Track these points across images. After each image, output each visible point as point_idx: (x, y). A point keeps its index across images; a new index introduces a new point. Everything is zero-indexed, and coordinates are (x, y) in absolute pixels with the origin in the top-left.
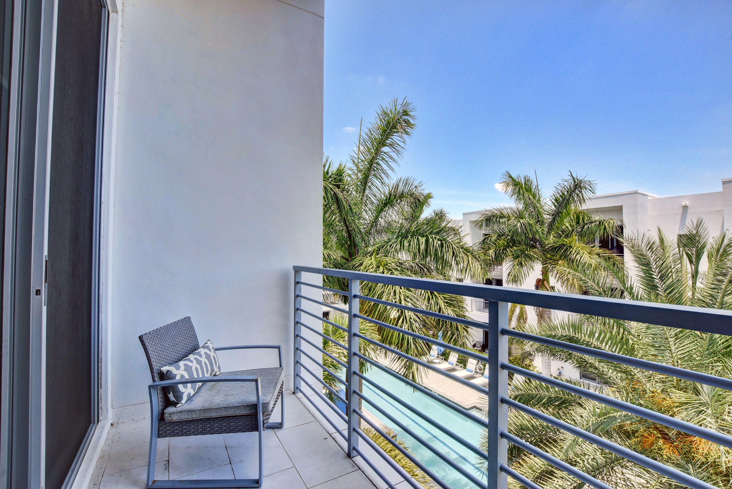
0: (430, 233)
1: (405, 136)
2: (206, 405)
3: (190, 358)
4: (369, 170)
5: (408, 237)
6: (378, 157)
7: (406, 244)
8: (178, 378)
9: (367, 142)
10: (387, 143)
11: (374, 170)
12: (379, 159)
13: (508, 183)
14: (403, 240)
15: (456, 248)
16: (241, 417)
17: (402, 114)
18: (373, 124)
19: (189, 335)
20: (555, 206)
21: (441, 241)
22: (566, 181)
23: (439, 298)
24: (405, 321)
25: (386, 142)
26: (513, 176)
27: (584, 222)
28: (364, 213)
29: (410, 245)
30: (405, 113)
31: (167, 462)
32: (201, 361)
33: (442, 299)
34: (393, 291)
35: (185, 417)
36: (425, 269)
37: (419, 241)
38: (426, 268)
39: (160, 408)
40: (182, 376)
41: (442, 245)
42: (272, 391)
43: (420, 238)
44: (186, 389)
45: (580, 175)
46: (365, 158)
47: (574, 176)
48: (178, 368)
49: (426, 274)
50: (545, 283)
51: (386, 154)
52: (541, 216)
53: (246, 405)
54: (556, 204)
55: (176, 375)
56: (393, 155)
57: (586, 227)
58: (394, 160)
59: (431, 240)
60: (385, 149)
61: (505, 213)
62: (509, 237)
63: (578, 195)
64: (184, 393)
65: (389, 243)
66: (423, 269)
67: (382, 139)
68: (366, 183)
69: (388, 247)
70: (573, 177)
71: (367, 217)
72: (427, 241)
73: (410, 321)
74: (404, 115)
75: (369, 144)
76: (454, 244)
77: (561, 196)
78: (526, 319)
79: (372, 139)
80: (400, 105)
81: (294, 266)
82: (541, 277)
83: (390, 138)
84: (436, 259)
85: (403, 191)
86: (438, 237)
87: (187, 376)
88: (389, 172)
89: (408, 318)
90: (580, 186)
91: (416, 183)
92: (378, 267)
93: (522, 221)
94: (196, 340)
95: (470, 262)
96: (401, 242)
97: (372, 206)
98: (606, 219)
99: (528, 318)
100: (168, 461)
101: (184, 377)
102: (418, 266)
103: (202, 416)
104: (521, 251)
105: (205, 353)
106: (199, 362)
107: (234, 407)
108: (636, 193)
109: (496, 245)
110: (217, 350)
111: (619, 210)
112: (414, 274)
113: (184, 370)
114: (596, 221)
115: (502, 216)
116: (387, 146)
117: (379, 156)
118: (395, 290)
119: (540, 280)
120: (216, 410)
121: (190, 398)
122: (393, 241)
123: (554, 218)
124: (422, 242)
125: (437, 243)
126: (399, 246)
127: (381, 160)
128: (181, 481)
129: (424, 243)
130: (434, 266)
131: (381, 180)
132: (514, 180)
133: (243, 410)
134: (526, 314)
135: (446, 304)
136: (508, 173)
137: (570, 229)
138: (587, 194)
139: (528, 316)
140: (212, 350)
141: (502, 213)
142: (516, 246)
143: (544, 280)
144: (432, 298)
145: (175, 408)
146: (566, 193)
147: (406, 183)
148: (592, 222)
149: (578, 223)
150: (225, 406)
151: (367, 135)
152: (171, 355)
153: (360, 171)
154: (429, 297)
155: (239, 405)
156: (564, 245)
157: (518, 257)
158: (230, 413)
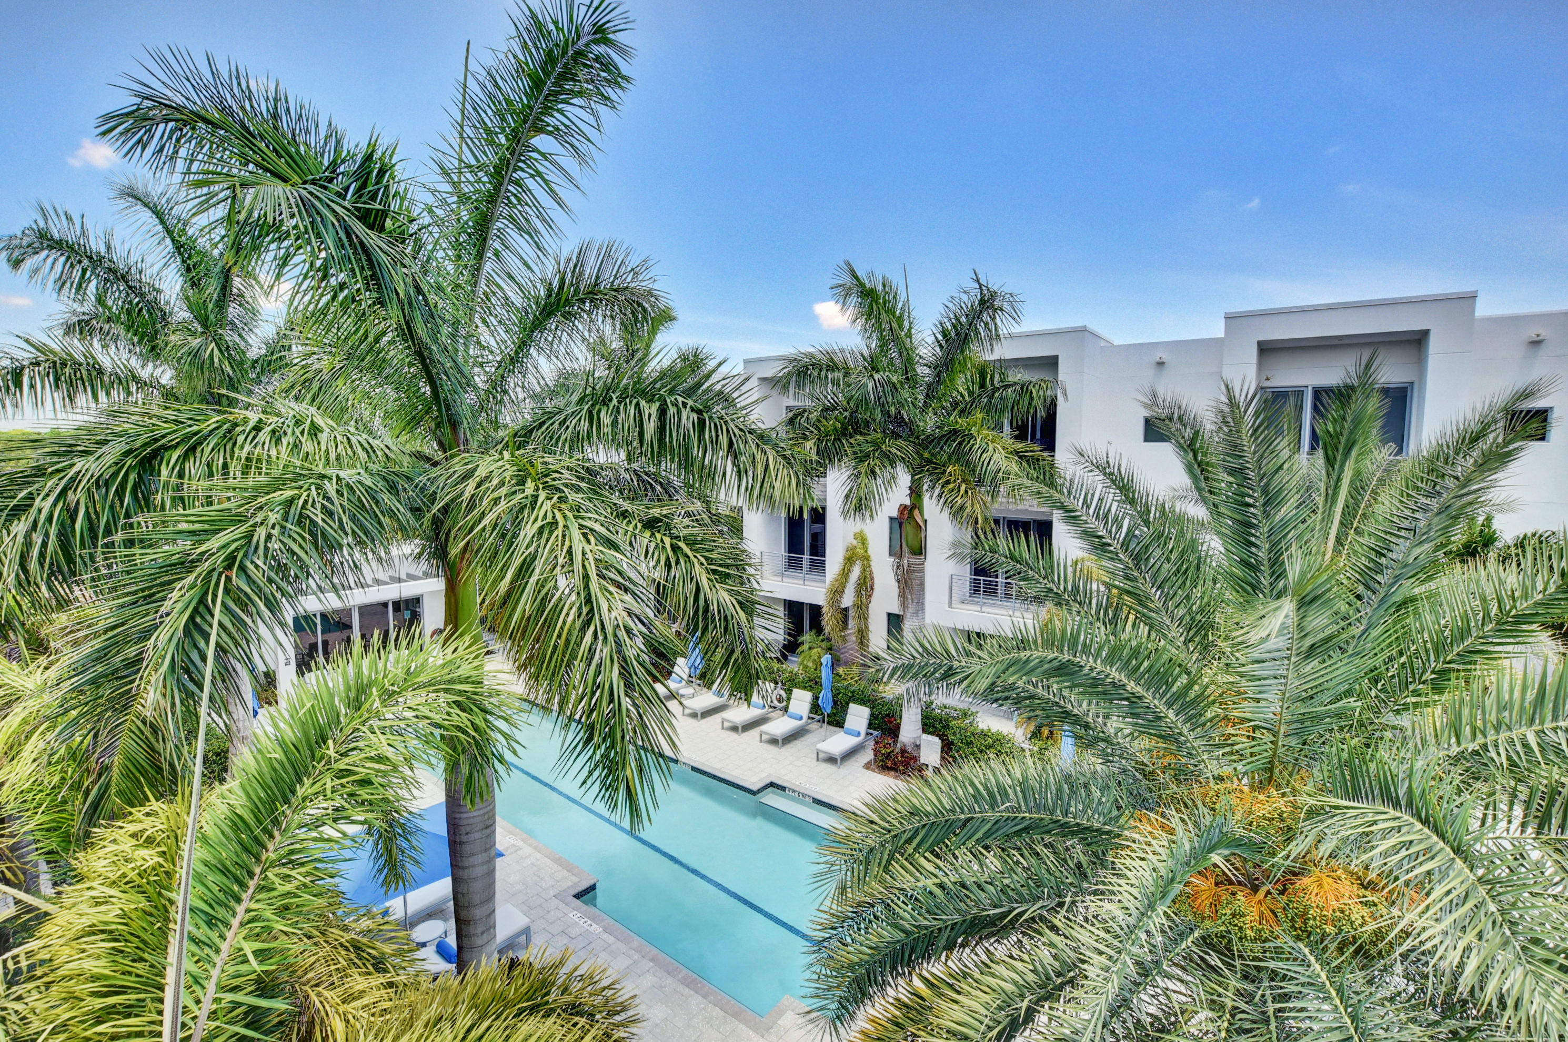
0: (672, 392)
1: (602, 110)
4: (492, 198)
5: (611, 400)
6: (520, 164)
7: (606, 419)
9: (485, 112)
10: (548, 125)
11: (510, 202)
12: (523, 170)
13: (850, 289)
14: (597, 407)
15: (736, 431)
17: (590, 37)
18: (501, 56)
20: (941, 347)
21: (700, 412)
22: (965, 292)
23: (695, 561)
24: (601, 638)
25: (543, 121)
26: (859, 274)
27: (993, 384)
28: (482, 328)
29: (615, 422)
30: (598, 36)
33: (702, 564)
34: (565, 551)
36: (658, 488)
37: (640, 412)
38: (661, 484)
41: (702, 423)
43: (643, 403)
45: (994, 282)
46: (478, 160)
47: (983, 281)
49: (659, 500)
50: (916, 513)
51: (546, 159)
52: (914, 370)
54: (943, 343)
56: (568, 162)
57: (996, 395)
58: (570, 179)
59: (672, 410)
60: (541, 142)
61: (838, 359)
62: (846, 414)
63: (986, 324)
65: (557, 417)
66: (651, 485)
67: (531, 108)
68: (485, 239)
69: (556, 425)
70: (980, 285)
71: (493, 343)
72: (663, 412)
73: (616, 636)
74: (597, 42)
75: (491, 119)
76: (733, 420)
77: (954, 326)
78: (872, 589)
79: (500, 103)
80: (583, 9)
82: (907, 502)
83: (559, 111)
84: (687, 462)
85: (597, 277)
86: (690, 403)
88: (555, 213)
89: (609, 629)
90: (993, 306)
91: (633, 261)
92: (522, 482)
93: (876, 376)
95: (771, 467)
96: (590, 412)
97: (508, 312)
98: (1034, 380)
99: (876, 587)
102: (639, 478)
104: (874, 443)
108: (1084, 330)
109: (819, 430)
111: (1052, 363)
112: (629, 498)
114: (1015, 384)
115: (832, 367)
116: (550, 133)
117: (524, 162)
118: (570, 547)
119: (906, 506)
122: (570, 410)
123: (938, 375)
124: (650, 415)
125: (688, 418)
126: (585, 425)
127: (532, 176)
129: (654, 418)
130: (679, 477)
131: (532, 237)
132: (861, 284)
134: (872, 579)
135: (712, 577)
136: (848, 264)
137: (967, 398)
138: (1005, 325)
139: (876, 581)
141: (832, 360)
142: (862, 434)
143: (913, 507)
144: (677, 562)
146: (963, 319)
147: (607, 254)
148: (1007, 386)
149: (982, 385)
151: (483, 86)
153: (463, 199)
154: (668, 558)
156: (956, 431)
157: (867, 456)
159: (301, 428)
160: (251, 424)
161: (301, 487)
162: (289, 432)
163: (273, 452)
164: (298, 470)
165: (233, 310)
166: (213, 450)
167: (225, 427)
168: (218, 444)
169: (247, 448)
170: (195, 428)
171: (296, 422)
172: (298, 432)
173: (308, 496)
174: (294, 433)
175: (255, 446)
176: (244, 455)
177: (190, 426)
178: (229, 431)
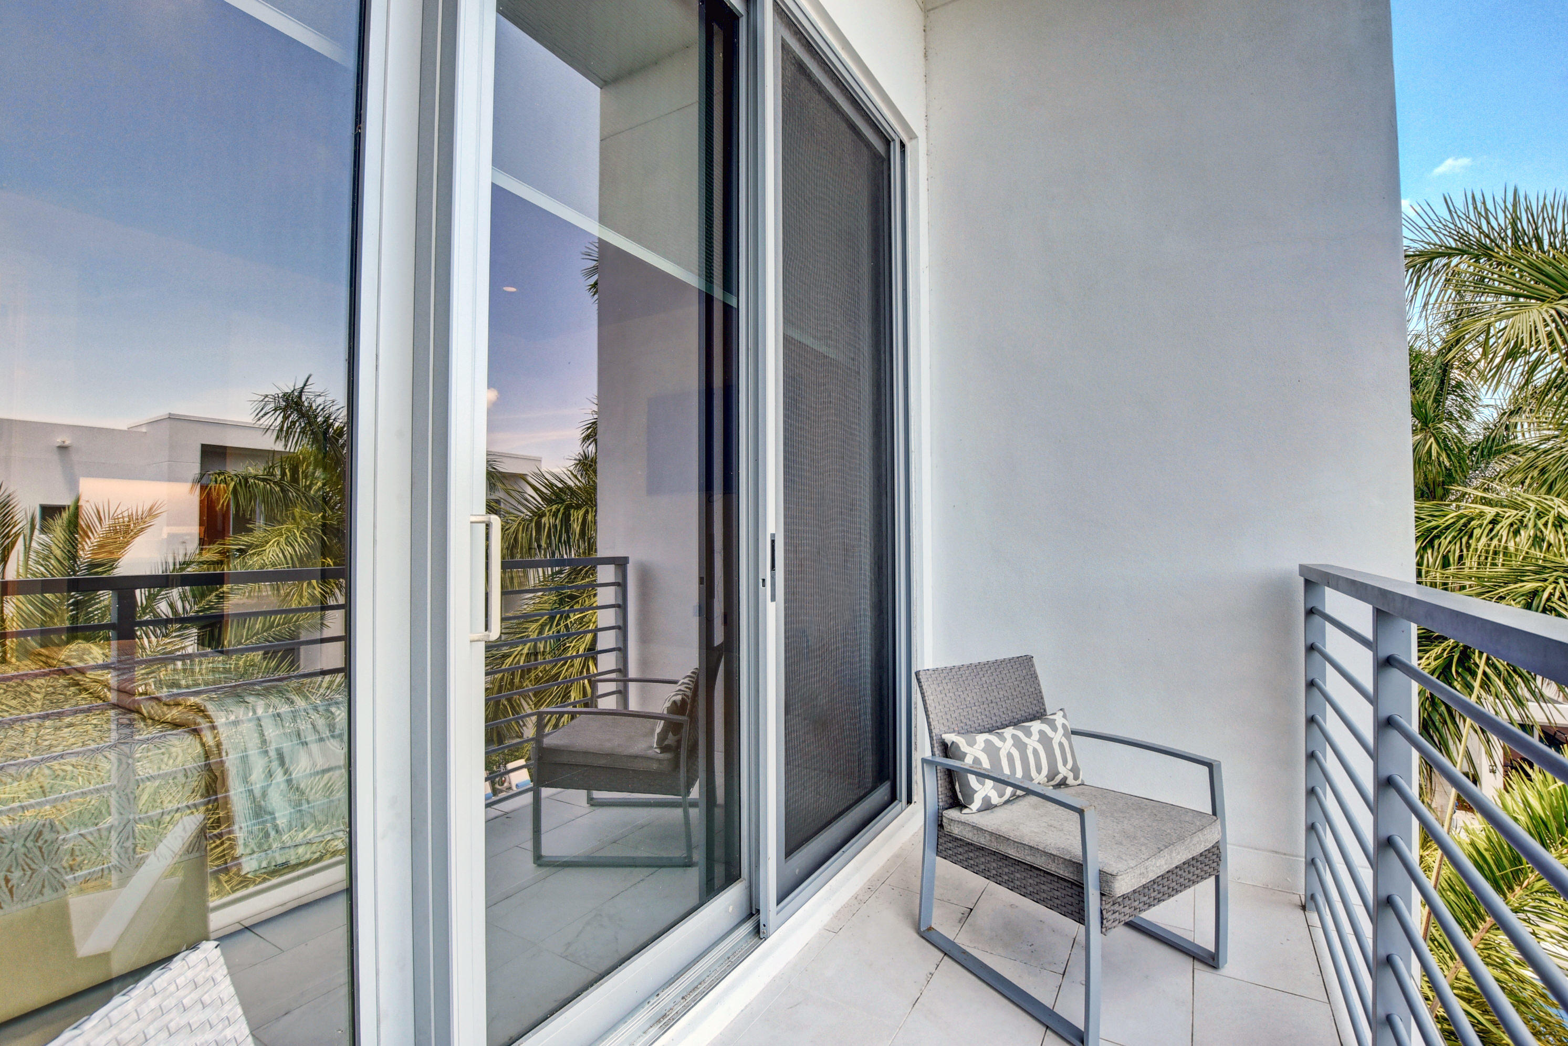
2: (1005, 830)
3: (1003, 733)
8: (969, 760)
16: (1060, 881)
19: (1023, 691)
31: (969, 910)
32: (1026, 745)
35: (969, 835)
39: (941, 804)
40: (976, 760)
42: (1143, 856)
44: (981, 786)
48: (971, 744)
53: (1068, 858)
55: (965, 754)
64: (976, 792)
81: (1301, 566)
87: (986, 764)
94: (1041, 705)
100: (971, 910)
101: (980, 763)
103: (994, 846)
105: (1041, 733)
106: (1021, 746)
107: (1046, 853)
110: (1074, 733)
113: (982, 750)
120: (1016, 844)
121: (988, 806)
128: (964, 952)
133: (1062, 866)
140: (1061, 731)
145: (959, 813)
150: (1031, 844)
152: (975, 719)
155: (1055, 853)
158: (1039, 862)
159: (1543, 520)
160: (1489, 517)
161: (1546, 580)
162: (1531, 525)
163: (1511, 545)
164: (1540, 562)
165: (1450, 402)
166: (1450, 542)
167: (1462, 521)
168: (1454, 537)
169: (1484, 540)
170: (1434, 523)
171: (1538, 514)
172: (1540, 524)
173: (1555, 588)
174: (1535, 525)
175: (1491, 539)
176: (1480, 546)
177: (1429, 522)
178: (1465, 525)
